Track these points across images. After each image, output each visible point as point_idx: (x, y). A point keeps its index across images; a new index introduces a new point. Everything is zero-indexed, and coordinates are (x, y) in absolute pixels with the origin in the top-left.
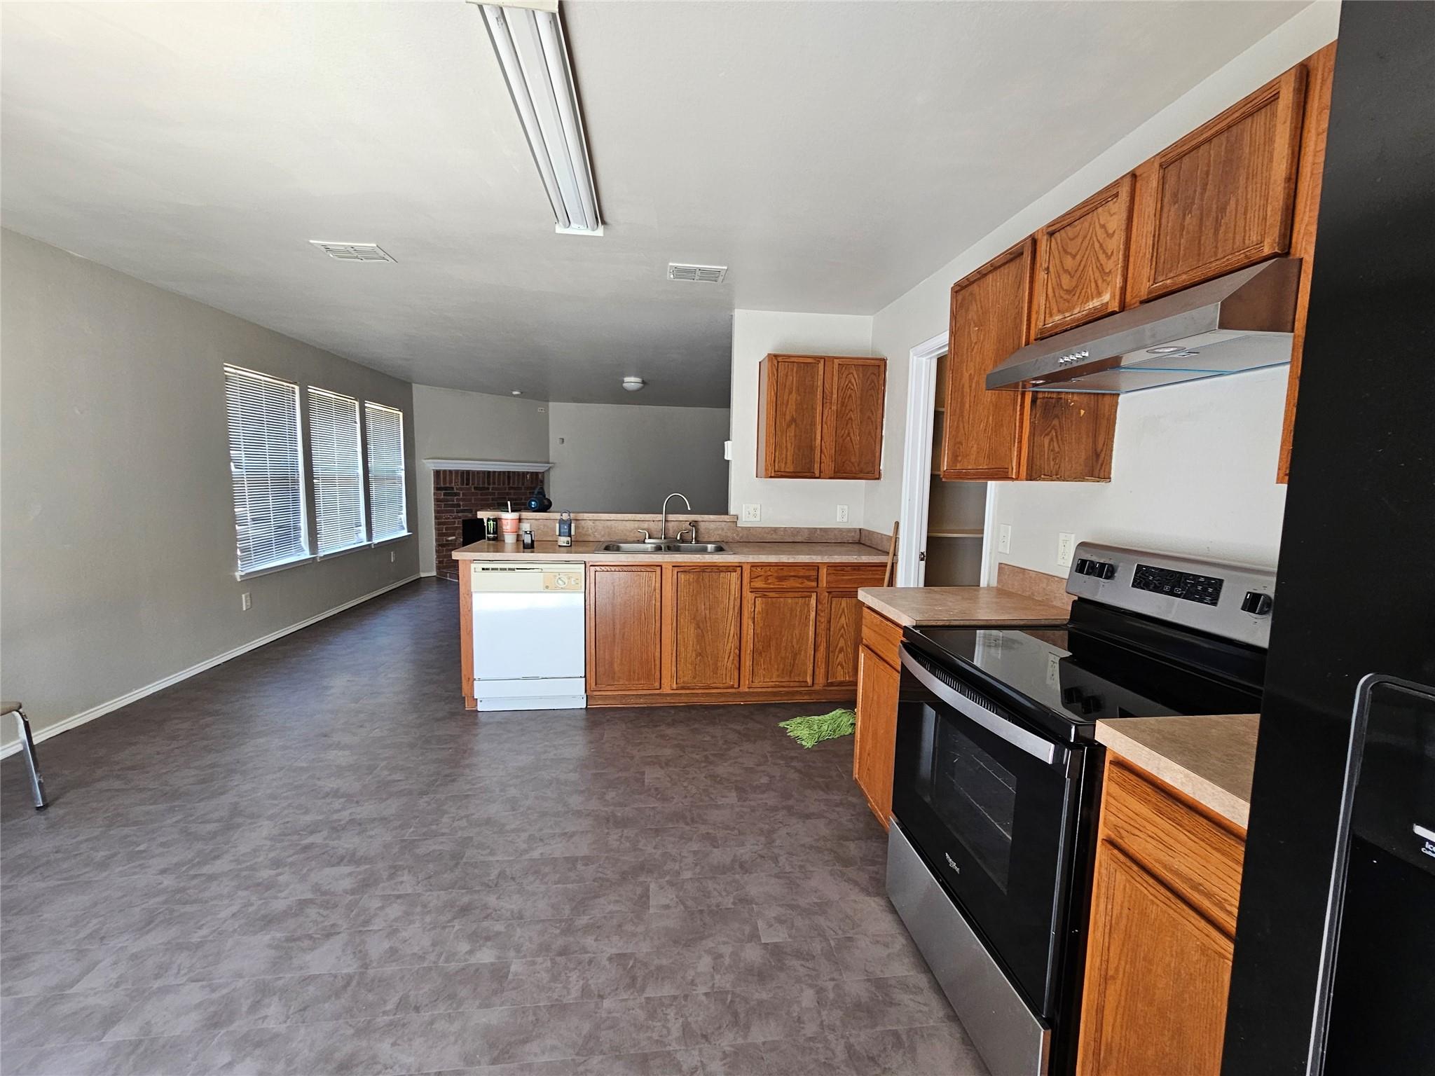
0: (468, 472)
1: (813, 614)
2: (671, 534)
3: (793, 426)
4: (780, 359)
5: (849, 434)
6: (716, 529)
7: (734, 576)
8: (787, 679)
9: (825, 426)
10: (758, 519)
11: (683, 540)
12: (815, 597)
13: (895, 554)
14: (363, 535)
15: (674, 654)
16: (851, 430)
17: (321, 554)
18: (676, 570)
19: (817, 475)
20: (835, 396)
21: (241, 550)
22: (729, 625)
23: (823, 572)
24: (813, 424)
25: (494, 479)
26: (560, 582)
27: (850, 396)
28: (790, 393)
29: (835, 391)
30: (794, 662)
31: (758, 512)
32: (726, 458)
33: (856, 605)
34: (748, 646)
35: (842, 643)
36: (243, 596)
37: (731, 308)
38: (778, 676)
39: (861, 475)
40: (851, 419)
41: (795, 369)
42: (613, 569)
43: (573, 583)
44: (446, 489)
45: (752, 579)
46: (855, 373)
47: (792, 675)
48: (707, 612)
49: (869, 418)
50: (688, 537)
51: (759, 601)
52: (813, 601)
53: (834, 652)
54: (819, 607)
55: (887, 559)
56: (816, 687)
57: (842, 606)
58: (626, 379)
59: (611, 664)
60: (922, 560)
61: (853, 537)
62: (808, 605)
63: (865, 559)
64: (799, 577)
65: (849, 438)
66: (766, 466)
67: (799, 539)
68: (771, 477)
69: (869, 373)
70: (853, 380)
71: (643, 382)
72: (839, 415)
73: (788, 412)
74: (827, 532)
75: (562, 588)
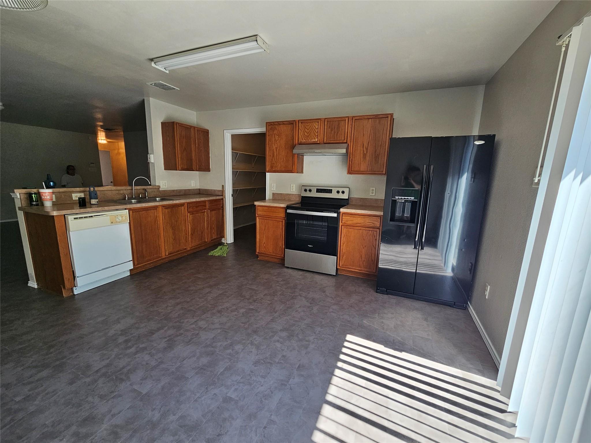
1: (206, 218)
3: (185, 151)
4: (179, 125)
6: (152, 192)
7: (183, 208)
9: (194, 152)
16: (202, 154)
18: (164, 208)
19: (194, 170)
23: (207, 203)
24: (191, 151)
26: (117, 219)
27: (201, 142)
28: (183, 138)
30: (202, 235)
31: (166, 184)
32: (148, 162)
33: (216, 213)
35: (213, 226)
38: (198, 241)
39: (205, 170)
40: (201, 150)
41: (184, 129)
42: (140, 210)
43: (124, 219)
45: (188, 208)
46: (201, 134)
47: (202, 240)
48: (175, 223)
49: (206, 150)
51: (191, 216)
52: (206, 213)
53: (212, 229)
56: (208, 242)
59: (142, 251)
60: (232, 196)
61: (197, 192)
62: (204, 215)
64: (201, 206)
65: (201, 157)
67: (181, 194)
69: (205, 135)
70: (201, 137)
72: (198, 148)
73: (183, 145)
74: (190, 190)
75: (119, 222)
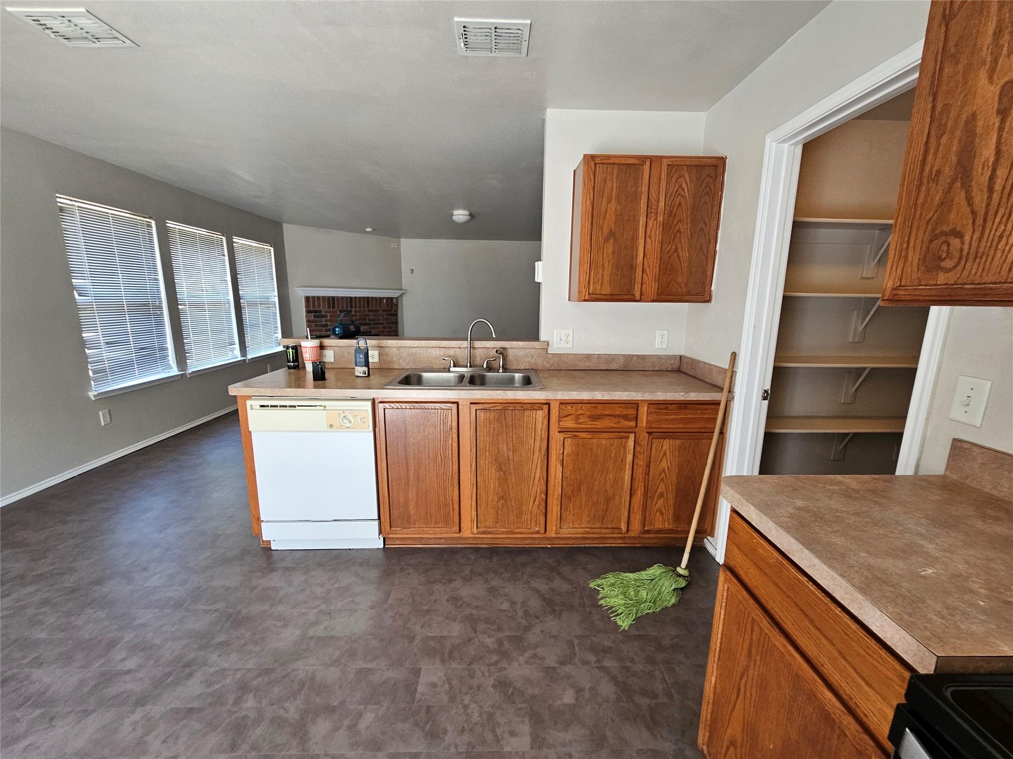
0: (333, 298)
1: (630, 457)
2: (478, 361)
3: (612, 241)
4: (598, 160)
5: (676, 249)
6: (526, 356)
7: (540, 415)
8: (598, 525)
9: (648, 241)
10: (570, 345)
11: (490, 369)
12: (633, 439)
13: (730, 391)
14: (237, 352)
15: (474, 498)
16: (679, 245)
17: (190, 371)
18: (474, 407)
19: (638, 298)
20: (662, 204)
21: (93, 372)
22: (534, 467)
23: (644, 410)
24: (635, 238)
25: (356, 303)
26: (345, 421)
27: (680, 204)
28: (609, 201)
29: (662, 199)
30: (607, 508)
31: (570, 339)
32: (536, 280)
33: (680, 447)
34: (556, 491)
35: (662, 488)
36: (100, 413)
37: (543, 109)
38: (589, 522)
39: (688, 298)
40: (679, 231)
41: (615, 172)
42: (404, 406)
43: (359, 421)
44: (315, 312)
45: (560, 418)
46: (687, 176)
47: (605, 521)
48: (511, 453)
49: (702, 229)
50: (495, 365)
51: (568, 442)
52: (631, 443)
53: (652, 498)
54: (638, 449)
55: (722, 397)
56: (631, 534)
57: (664, 448)
58: (456, 212)
59: (406, 506)
60: (765, 398)
61: (672, 364)
62: (625, 447)
63: (693, 396)
64: (615, 416)
65: (676, 254)
66: (580, 287)
67: (614, 366)
68: (585, 300)
69: (704, 176)
70: (684, 185)
71: (471, 215)
72: (667, 227)
73: (606, 225)
74: (644, 359)
75: (347, 427)
